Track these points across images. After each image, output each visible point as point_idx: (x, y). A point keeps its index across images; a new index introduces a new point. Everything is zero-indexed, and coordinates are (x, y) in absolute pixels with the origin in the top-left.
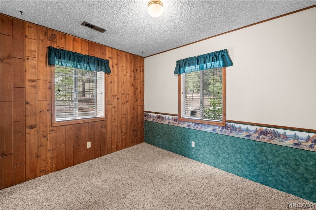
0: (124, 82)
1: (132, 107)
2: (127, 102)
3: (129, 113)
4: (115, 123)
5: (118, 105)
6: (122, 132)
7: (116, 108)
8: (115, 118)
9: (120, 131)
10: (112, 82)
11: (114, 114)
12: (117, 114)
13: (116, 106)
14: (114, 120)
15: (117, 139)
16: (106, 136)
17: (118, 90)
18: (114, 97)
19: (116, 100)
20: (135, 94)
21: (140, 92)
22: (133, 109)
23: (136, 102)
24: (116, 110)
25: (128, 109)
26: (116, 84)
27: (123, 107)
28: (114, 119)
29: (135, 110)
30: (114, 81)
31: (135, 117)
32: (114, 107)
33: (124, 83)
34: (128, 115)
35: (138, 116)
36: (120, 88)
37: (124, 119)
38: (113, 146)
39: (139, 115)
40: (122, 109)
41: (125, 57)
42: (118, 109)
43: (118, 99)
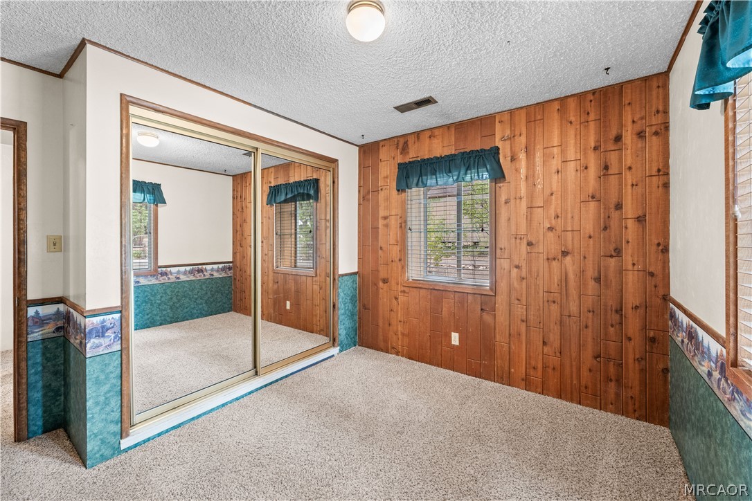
0: (552, 194)
1: (591, 272)
2: (565, 253)
3: (573, 292)
4: (519, 310)
5: (529, 261)
6: (544, 343)
7: (524, 270)
8: (522, 296)
9: (537, 338)
10: (512, 198)
11: (516, 284)
12: (528, 287)
13: (523, 264)
14: (517, 302)
15: (528, 357)
16: (493, 335)
17: (530, 219)
18: (518, 241)
19: (524, 247)
20: (605, 228)
21: (640, 219)
22: (598, 280)
23: (611, 256)
24: (524, 275)
25: (571, 276)
26: (524, 204)
27: (550, 268)
28: (518, 300)
29: (607, 286)
30: (518, 195)
31: (606, 311)
32: (517, 267)
33: (553, 197)
34: (571, 298)
35: (628, 311)
36: (538, 212)
37: (554, 308)
38: (512, 370)
39: (630, 306)
40: (546, 275)
41: (556, 116)
42: (530, 272)
43: (530, 244)
